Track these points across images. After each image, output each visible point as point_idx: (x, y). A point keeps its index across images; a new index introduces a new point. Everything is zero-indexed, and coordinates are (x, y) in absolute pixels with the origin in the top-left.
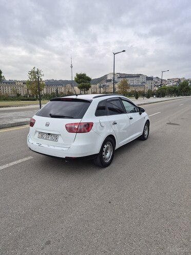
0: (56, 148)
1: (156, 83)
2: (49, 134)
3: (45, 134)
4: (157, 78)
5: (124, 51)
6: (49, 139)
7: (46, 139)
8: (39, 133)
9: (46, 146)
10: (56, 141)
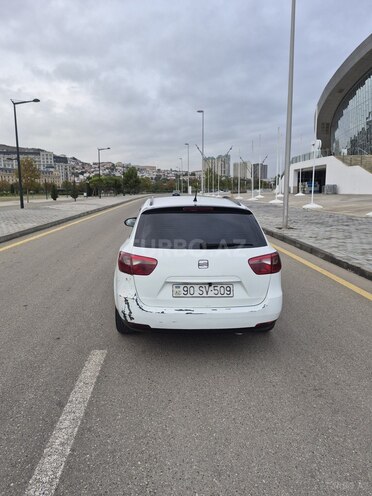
0: (233, 310)
1: (73, 168)
2: (210, 284)
3: (197, 287)
4: (74, 158)
5: (36, 101)
6: (211, 294)
7: (201, 296)
8: (177, 285)
9: (209, 311)
10: (229, 296)
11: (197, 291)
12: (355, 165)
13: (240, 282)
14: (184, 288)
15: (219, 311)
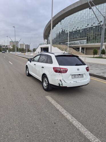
0: (84, 81)
2: (80, 75)
3: (77, 75)
6: (80, 77)
7: (78, 78)
8: (72, 75)
9: (80, 81)
10: (83, 77)
11: (77, 76)
12: (56, 47)
13: (85, 74)
14: (74, 76)
15: (82, 81)
